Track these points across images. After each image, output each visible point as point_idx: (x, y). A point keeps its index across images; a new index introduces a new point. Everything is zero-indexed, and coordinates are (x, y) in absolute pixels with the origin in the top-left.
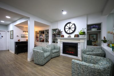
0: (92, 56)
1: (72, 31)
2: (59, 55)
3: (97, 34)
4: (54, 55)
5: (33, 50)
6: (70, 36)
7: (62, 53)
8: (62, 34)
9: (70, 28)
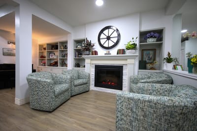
0: (154, 84)
1: (114, 44)
2: (87, 90)
3: (155, 49)
4: (77, 90)
5: (28, 80)
6: (109, 52)
7: (94, 85)
8: (94, 49)
9: (108, 38)
